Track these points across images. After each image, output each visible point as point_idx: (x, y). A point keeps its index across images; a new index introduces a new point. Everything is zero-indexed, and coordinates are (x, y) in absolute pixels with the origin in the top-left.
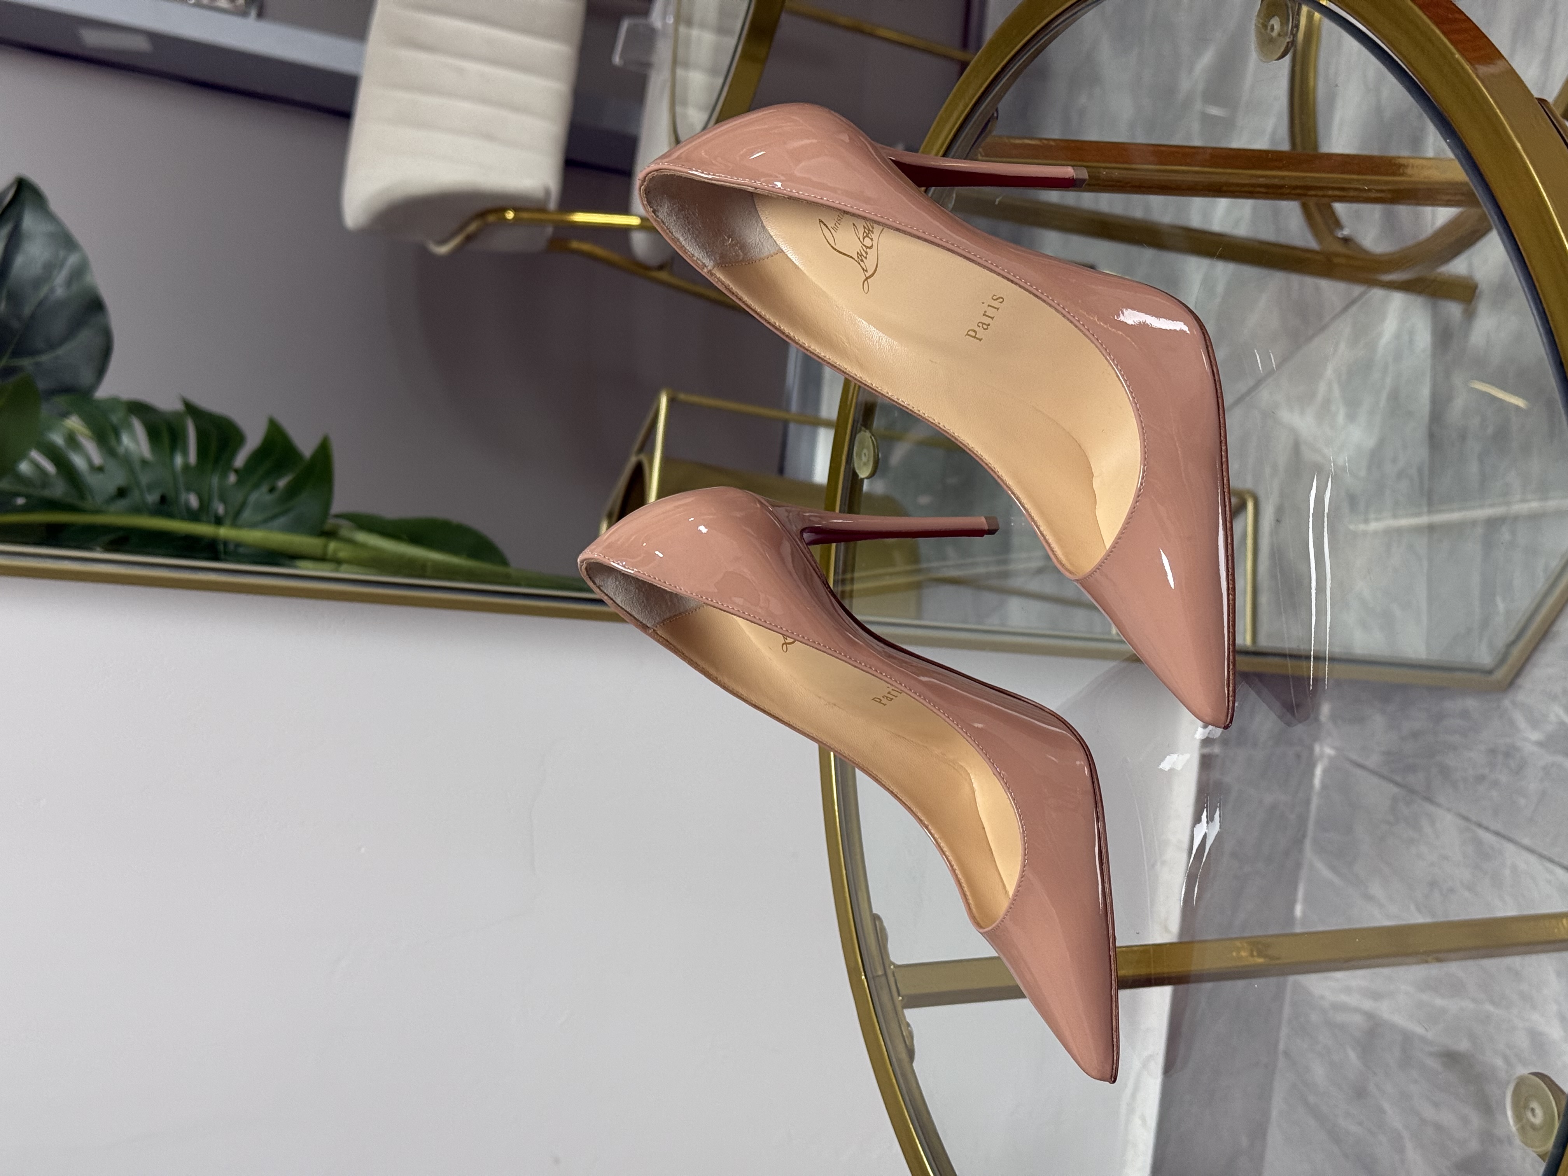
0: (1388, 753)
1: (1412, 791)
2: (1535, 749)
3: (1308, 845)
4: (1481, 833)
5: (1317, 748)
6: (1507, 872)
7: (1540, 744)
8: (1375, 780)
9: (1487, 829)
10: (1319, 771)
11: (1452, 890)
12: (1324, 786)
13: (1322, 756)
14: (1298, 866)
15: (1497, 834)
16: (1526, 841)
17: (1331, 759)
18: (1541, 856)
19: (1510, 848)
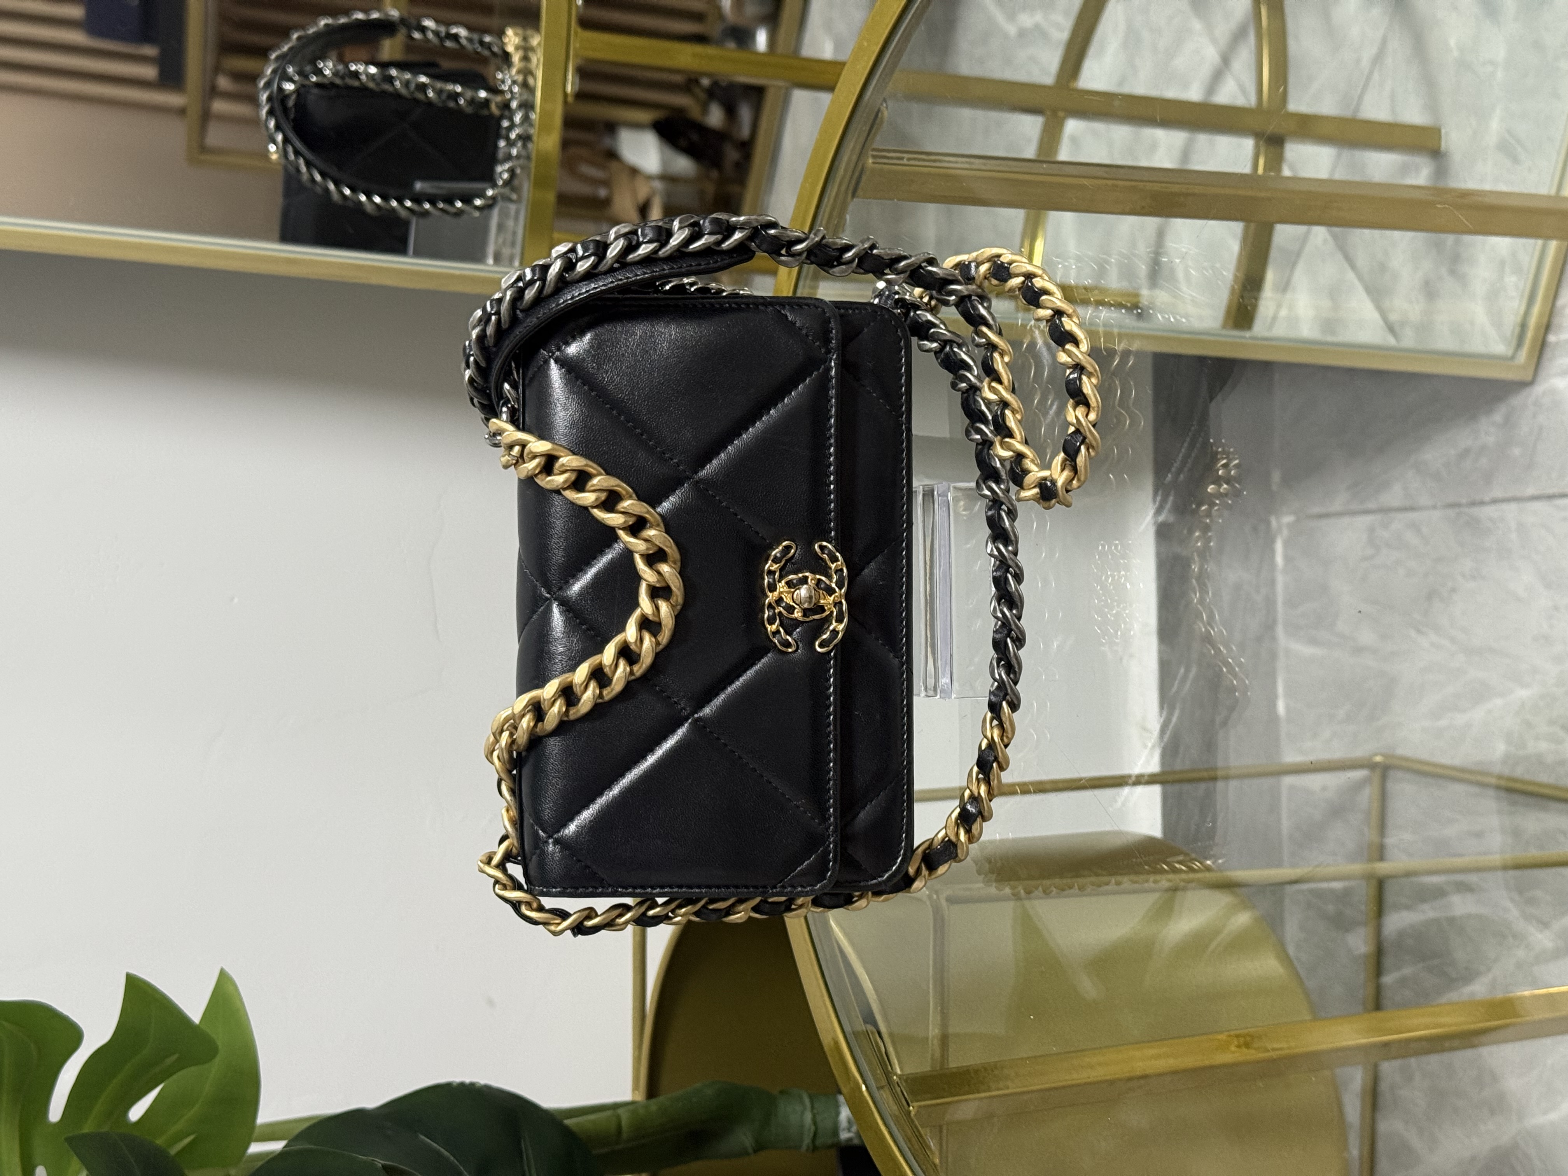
1: (1388, 511)
3: (1280, 630)
4: (1476, 511)
5: (1274, 521)
6: (1514, 536)
8: (1344, 521)
9: (1481, 503)
10: (1279, 546)
11: (1453, 590)
12: (1289, 559)
13: (1280, 528)
14: (1273, 656)
15: (1495, 501)
16: (1530, 491)
17: (1291, 527)
18: (1550, 497)
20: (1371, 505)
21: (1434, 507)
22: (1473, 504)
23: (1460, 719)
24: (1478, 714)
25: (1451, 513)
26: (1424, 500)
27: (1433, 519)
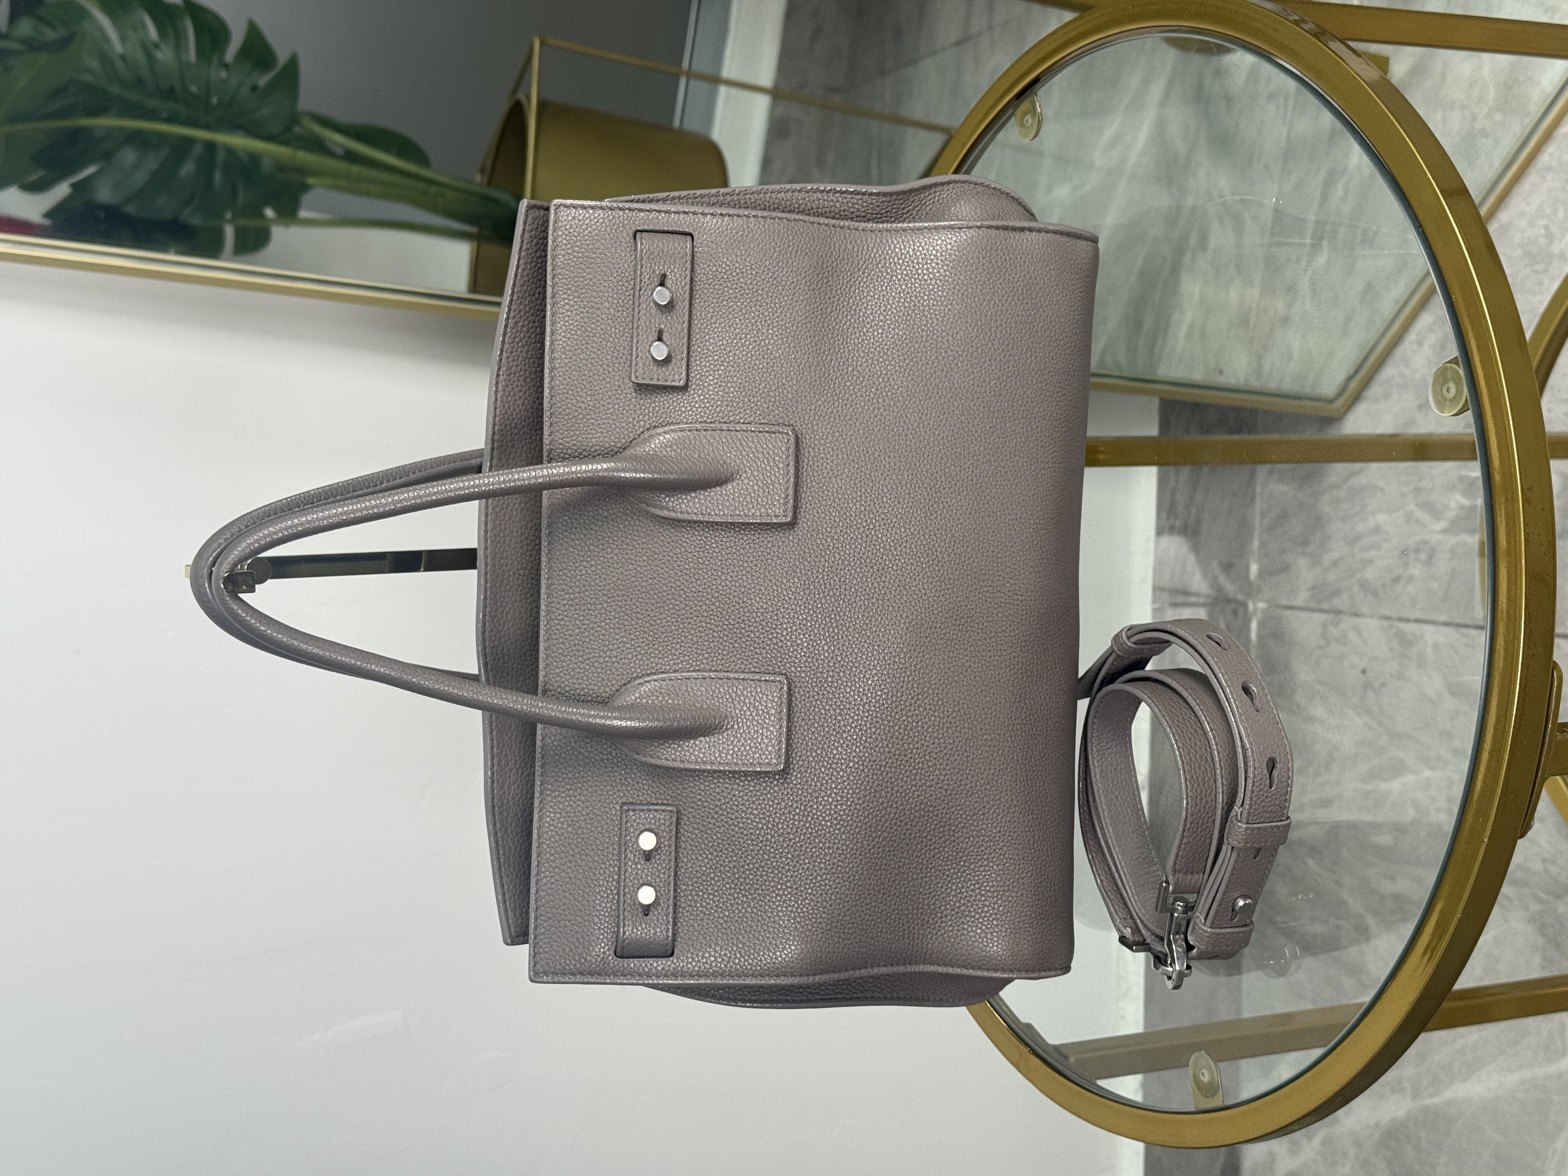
0: (1314, 587)
1: (1337, 612)
2: (1440, 537)
4: (1403, 626)
5: (1251, 606)
6: (1429, 651)
7: (1445, 531)
8: (1305, 615)
9: (1408, 620)
10: (1254, 625)
11: (1383, 685)
12: (1260, 637)
13: (1255, 609)
15: (1417, 621)
16: (1443, 618)
17: (1263, 611)
18: (1458, 625)
19: (1429, 629)
20: (1325, 606)
21: (1372, 616)
22: (1401, 620)
23: (1383, 786)
24: (1396, 785)
25: (1385, 623)
26: (1365, 610)
27: (1371, 626)
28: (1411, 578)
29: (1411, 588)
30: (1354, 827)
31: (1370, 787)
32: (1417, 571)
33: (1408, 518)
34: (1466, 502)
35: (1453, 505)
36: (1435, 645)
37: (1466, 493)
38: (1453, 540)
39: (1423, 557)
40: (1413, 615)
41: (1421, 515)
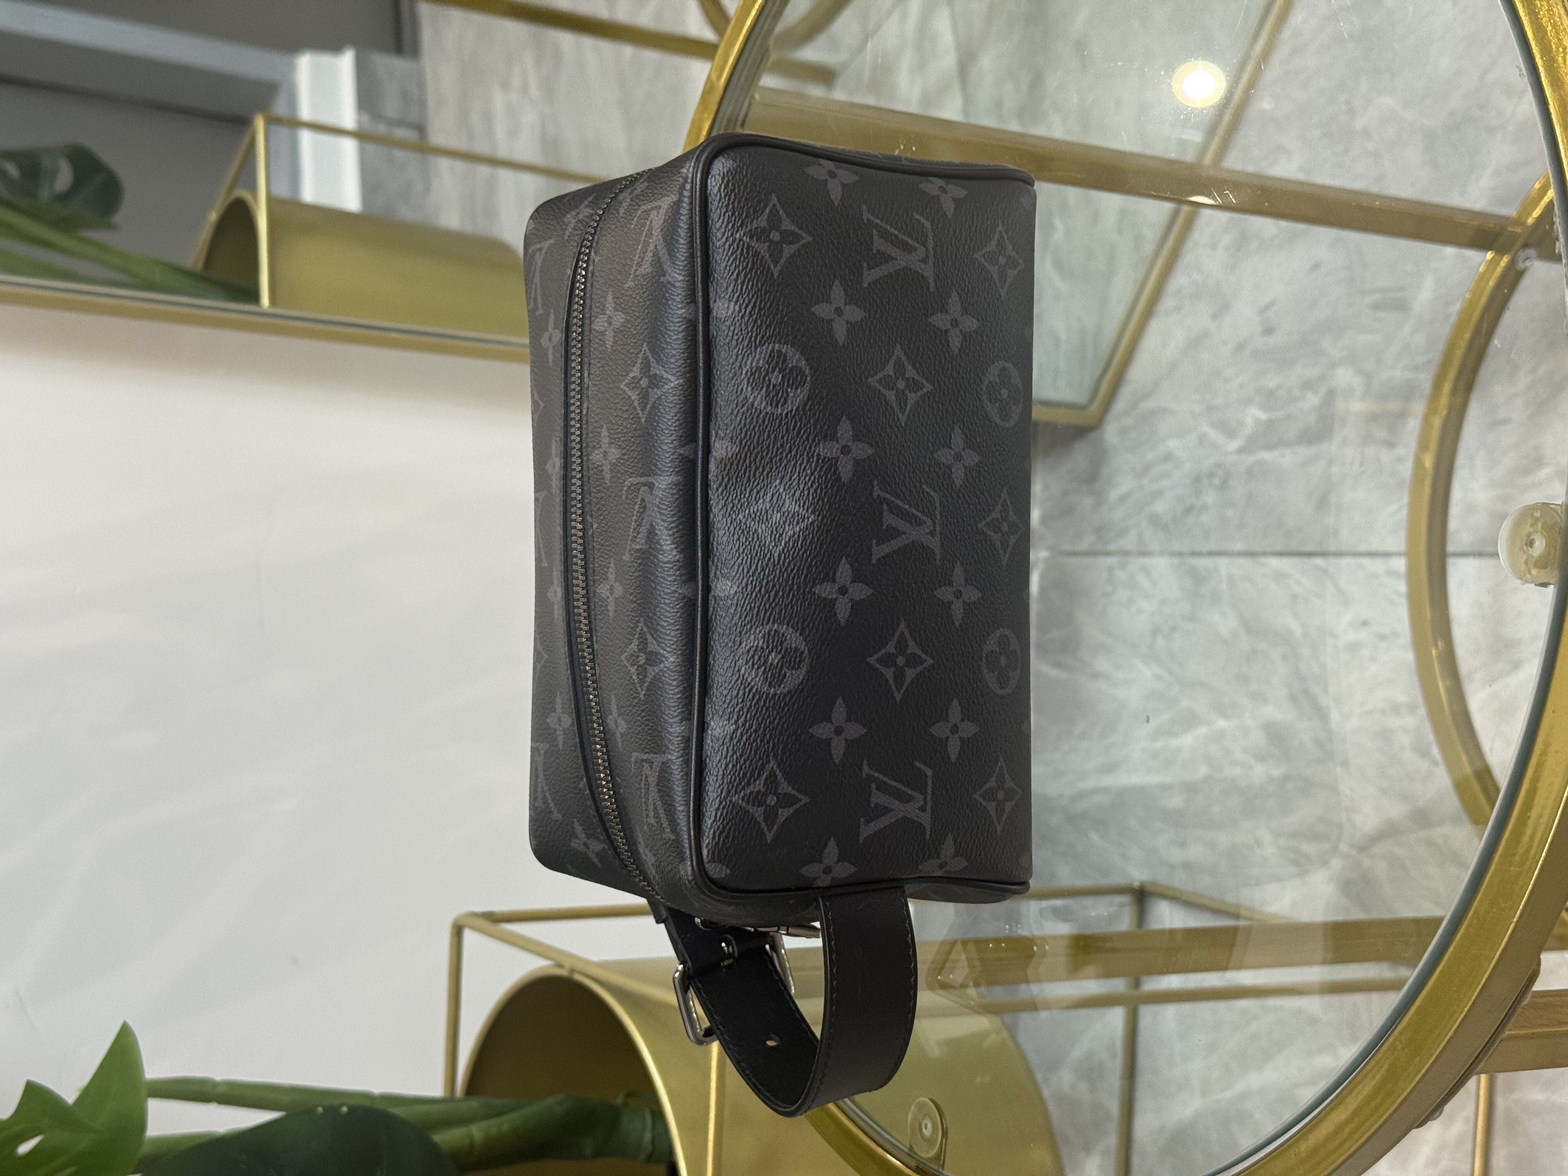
0: (1100, 529)
1: (1124, 553)
2: (1236, 457)
3: (1032, 655)
4: (1196, 561)
7: (1241, 451)
8: (1088, 560)
9: (1201, 554)
10: (1035, 577)
11: (1174, 629)
13: (1037, 562)
15: (1211, 554)
16: (1240, 548)
20: (1112, 548)
21: (1162, 553)
22: (1195, 554)
23: (1173, 743)
25: (1176, 561)
27: (1161, 565)
28: (1205, 507)
29: (1204, 518)
30: (1141, 791)
31: (1159, 745)
32: (1210, 498)
33: (1202, 440)
34: (1263, 416)
35: (1249, 421)
36: (1231, 579)
37: (1264, 407)
38: (1251, 459)
39: (1217, 481)
40: (1205, 549)
41: (1214, 435)
